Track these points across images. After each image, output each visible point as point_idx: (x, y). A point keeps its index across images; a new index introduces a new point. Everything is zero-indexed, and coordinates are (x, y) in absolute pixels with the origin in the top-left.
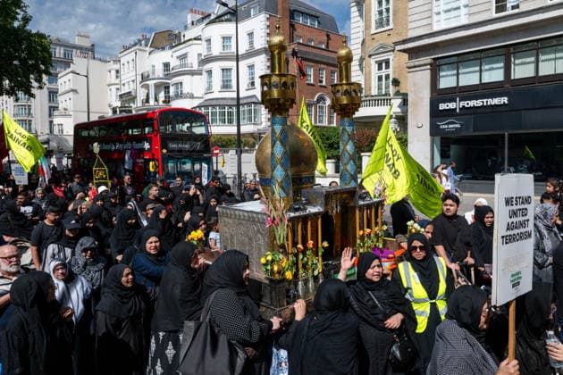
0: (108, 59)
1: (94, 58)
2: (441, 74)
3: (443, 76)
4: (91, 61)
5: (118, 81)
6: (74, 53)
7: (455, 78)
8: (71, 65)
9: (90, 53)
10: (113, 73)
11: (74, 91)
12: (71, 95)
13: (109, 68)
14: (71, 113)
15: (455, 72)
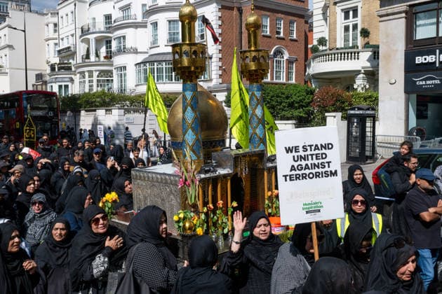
0: (45, 12)
1: (31, 11)
2: (418, 23)
3: (420, 26)
4: (28, 14)
5: (56, 35)
6: (9, 6)
7: (435, 27)
8: (7, 19)
9: (26, 5)
10: (51, 26)
11: (10, 47)
12: (7, 51)
13: (46, 21)
14: (7, 71)
15: (435, 20)
